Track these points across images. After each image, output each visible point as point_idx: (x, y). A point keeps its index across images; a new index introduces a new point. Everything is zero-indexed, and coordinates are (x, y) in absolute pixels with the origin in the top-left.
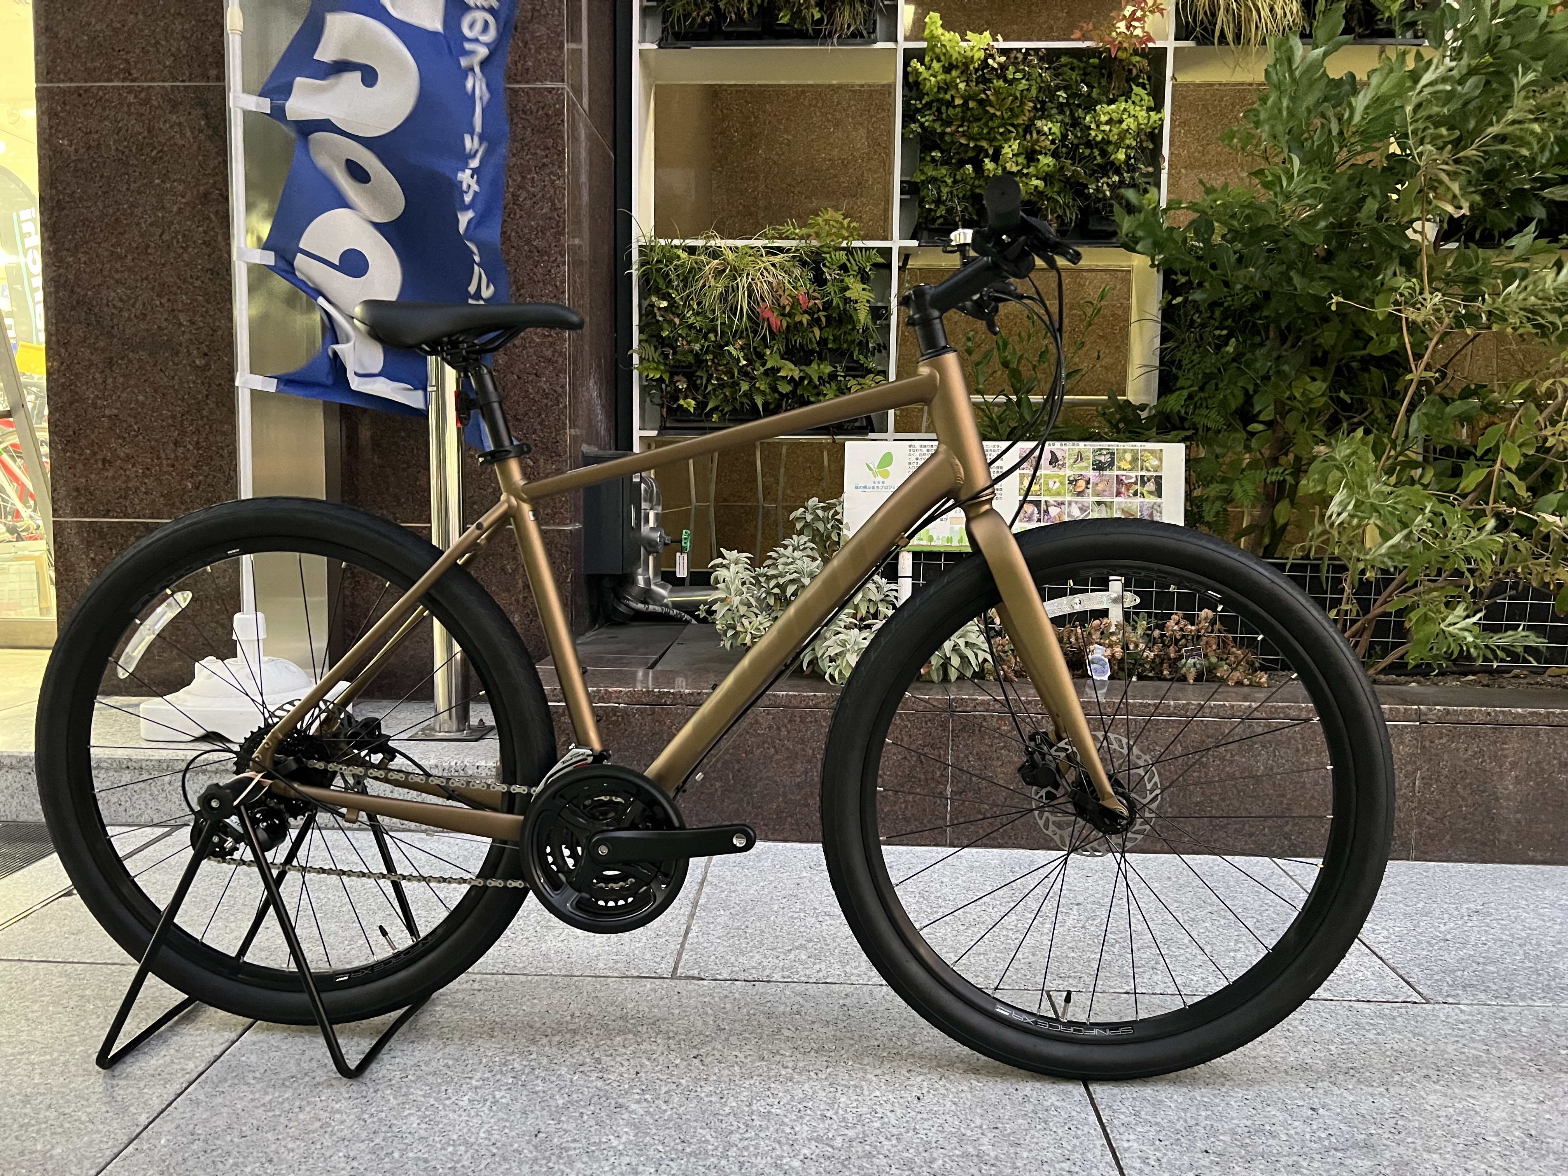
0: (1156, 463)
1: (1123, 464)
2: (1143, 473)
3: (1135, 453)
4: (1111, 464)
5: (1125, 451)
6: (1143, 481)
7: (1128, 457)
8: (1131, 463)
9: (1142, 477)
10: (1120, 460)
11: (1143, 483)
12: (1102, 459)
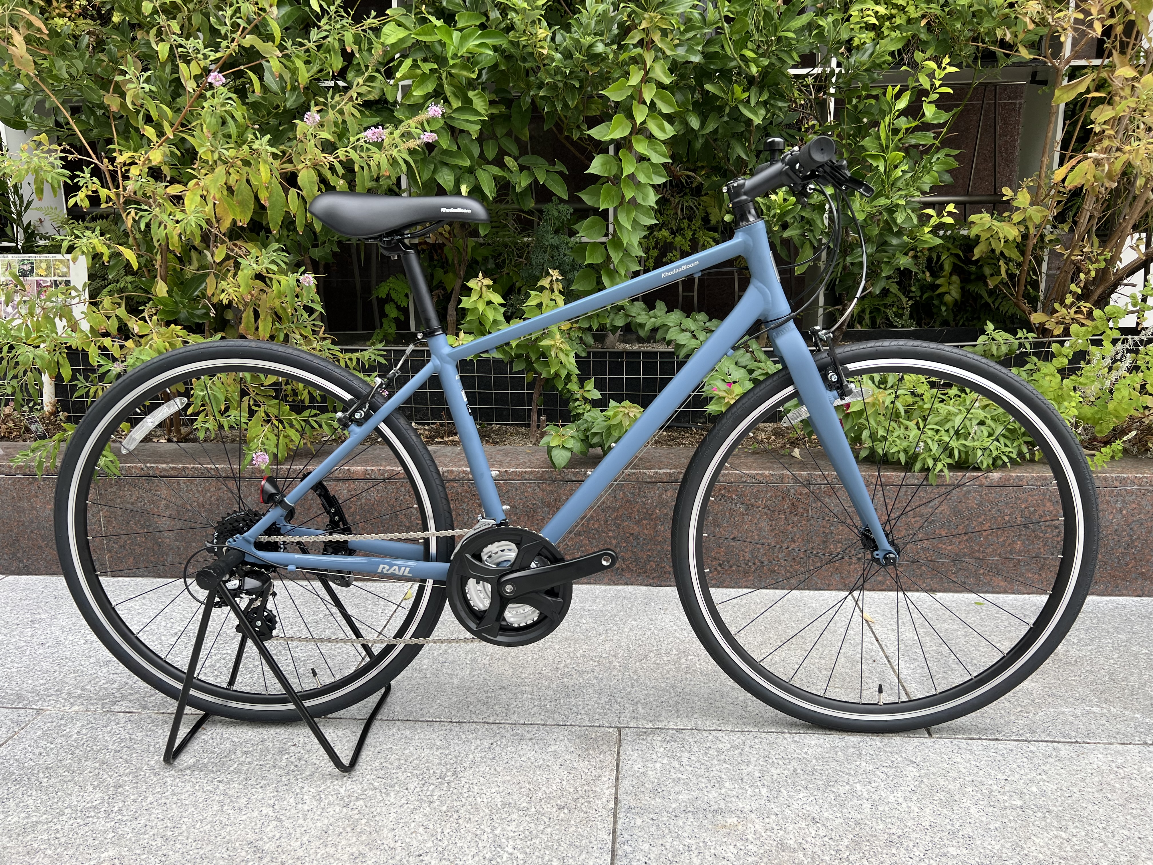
0: (65, 270)
1: (40, 272)
2: (56, 278)
3: (48, 262)
4: (32, 271)
5: (41, 261)
6: (56, 284)
7: (44, 265)
8: (46, 270)
9: (55, 281)
10: (38, 268)
11: (56, 286)
12: (25, 267)
